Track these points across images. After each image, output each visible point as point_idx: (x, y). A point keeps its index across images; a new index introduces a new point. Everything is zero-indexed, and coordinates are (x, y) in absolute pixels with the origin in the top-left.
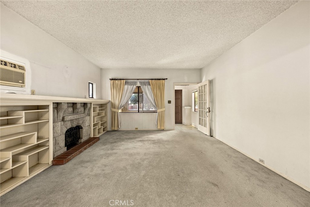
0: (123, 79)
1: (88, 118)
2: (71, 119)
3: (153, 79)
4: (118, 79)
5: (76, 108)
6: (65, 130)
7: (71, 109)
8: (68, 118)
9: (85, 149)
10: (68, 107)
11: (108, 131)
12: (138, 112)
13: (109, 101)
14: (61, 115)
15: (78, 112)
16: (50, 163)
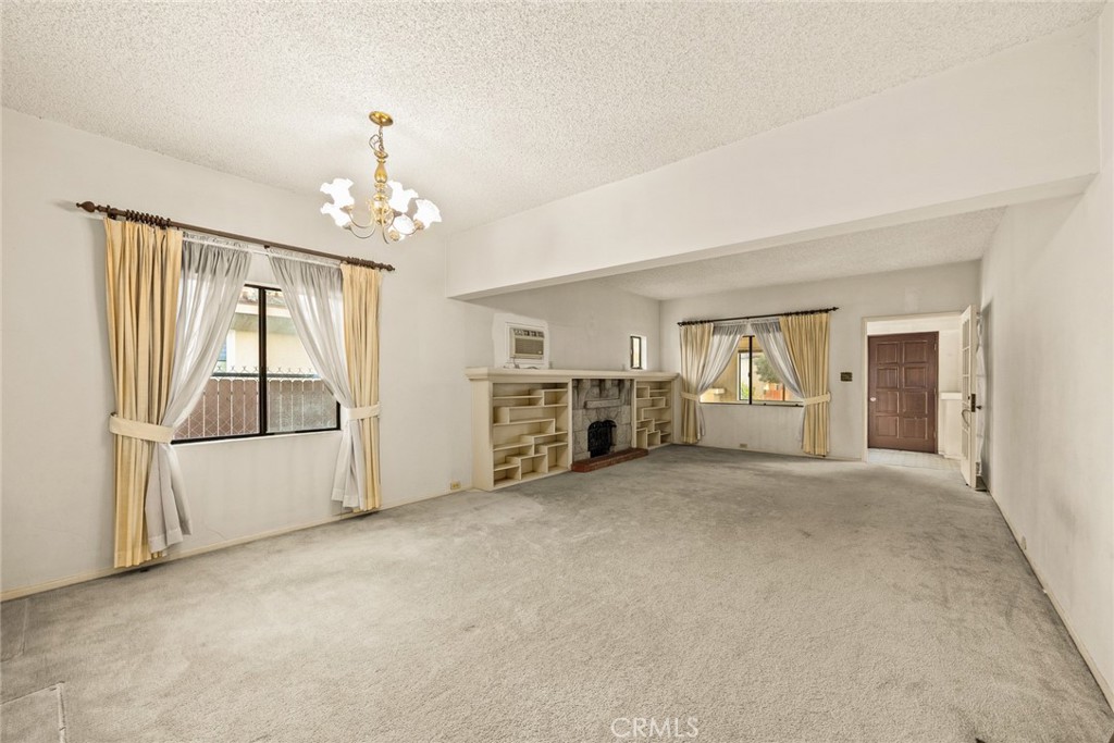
0: (709, 321)
1: (626, 408)
2: (599, 407)
3: (791, 314)
4: (697, 322)
5: (605, 389)
6: (588, 424)
7: (596, 390)
8: (593, 404)
9: (618, 462)
10: (593, 386)
11: (674, 445)
12: (751, 403)
13: (678, 375)
14: (583, 398)
15: (607, 396)
16: (570, 468)
